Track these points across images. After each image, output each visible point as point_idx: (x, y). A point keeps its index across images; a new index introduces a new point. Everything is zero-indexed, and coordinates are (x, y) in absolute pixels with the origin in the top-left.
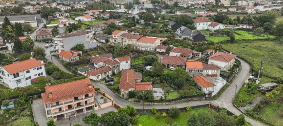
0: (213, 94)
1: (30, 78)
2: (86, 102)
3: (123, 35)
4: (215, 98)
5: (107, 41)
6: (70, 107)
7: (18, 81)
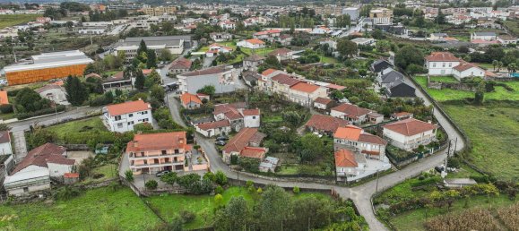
0: (349, 179)
1: (133, 122)
2: (175, 159)
3: (274, 78)
4: (352, 184)
5: (254, 84)
6: (156, 161)
7: (120, 125)
